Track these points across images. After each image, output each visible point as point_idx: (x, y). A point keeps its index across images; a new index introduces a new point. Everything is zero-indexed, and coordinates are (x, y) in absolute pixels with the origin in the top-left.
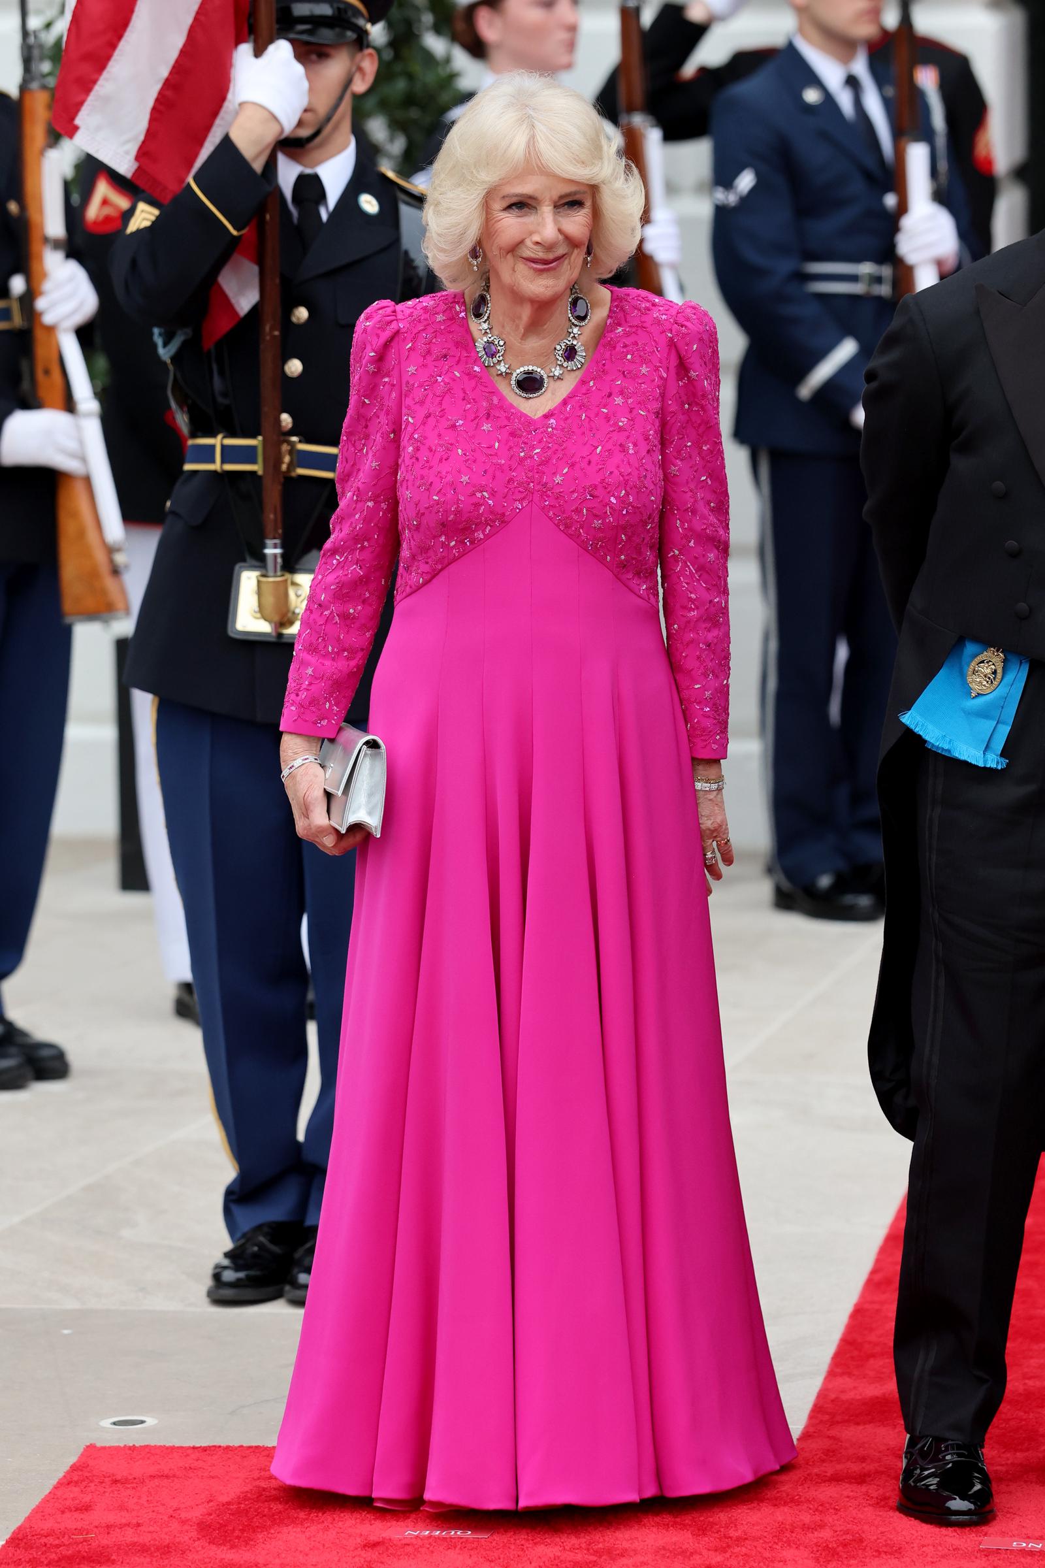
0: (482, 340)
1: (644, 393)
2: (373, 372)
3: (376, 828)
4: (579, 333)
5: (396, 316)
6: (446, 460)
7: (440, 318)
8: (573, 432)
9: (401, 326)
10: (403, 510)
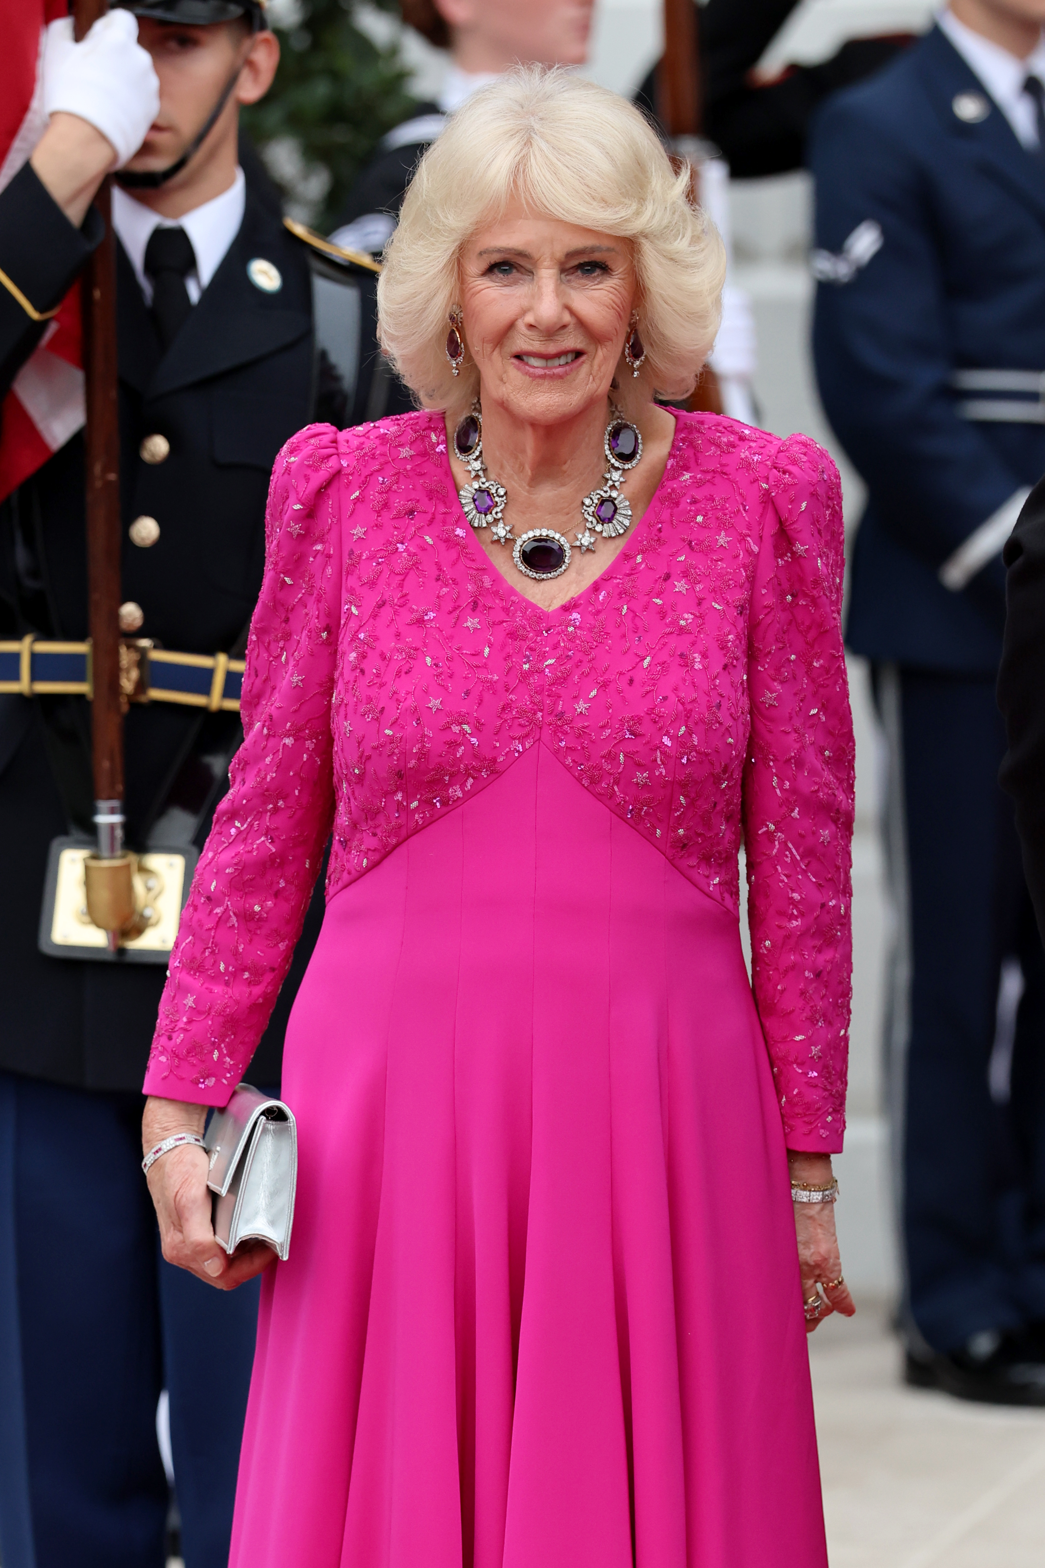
0: (471, 486)
1: (720, 576)
2: (299, 535)
3: (282, 1245)
4: (622, 479)
5: (337, 448)
6: (406, 673)
7: (405, 452)
8: (607, 634)
9: (344, 463)
10: (339, 750)
